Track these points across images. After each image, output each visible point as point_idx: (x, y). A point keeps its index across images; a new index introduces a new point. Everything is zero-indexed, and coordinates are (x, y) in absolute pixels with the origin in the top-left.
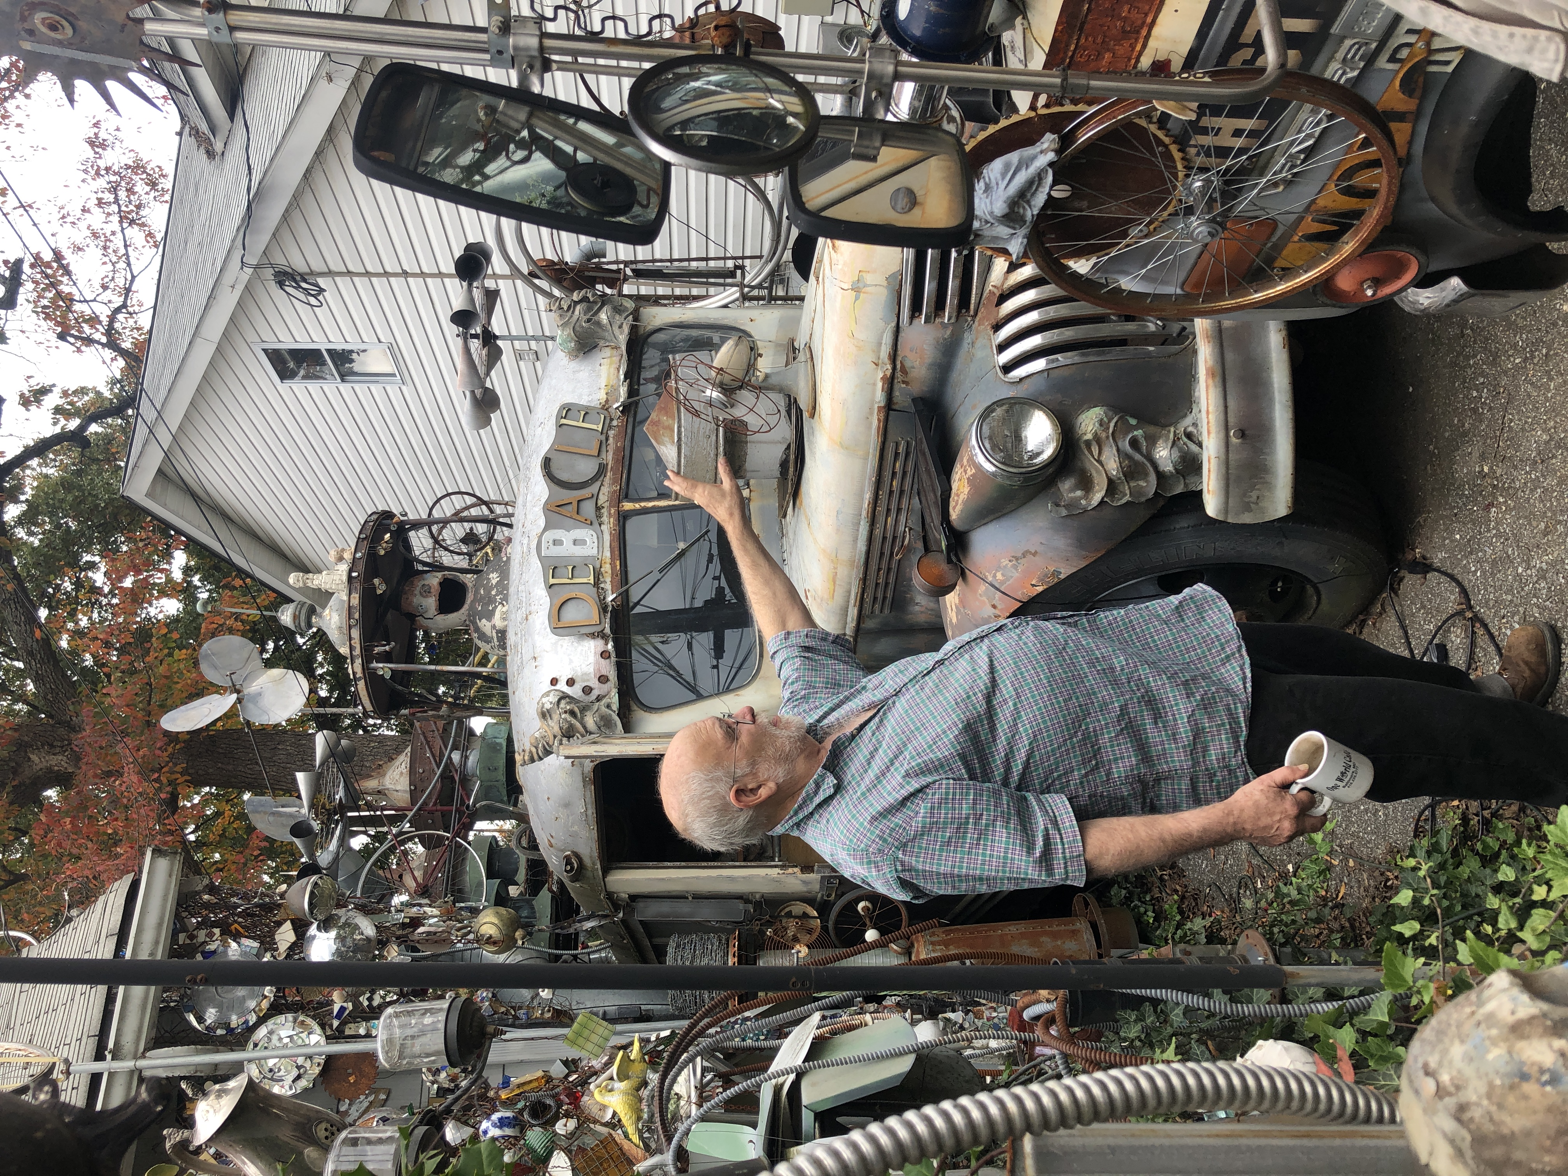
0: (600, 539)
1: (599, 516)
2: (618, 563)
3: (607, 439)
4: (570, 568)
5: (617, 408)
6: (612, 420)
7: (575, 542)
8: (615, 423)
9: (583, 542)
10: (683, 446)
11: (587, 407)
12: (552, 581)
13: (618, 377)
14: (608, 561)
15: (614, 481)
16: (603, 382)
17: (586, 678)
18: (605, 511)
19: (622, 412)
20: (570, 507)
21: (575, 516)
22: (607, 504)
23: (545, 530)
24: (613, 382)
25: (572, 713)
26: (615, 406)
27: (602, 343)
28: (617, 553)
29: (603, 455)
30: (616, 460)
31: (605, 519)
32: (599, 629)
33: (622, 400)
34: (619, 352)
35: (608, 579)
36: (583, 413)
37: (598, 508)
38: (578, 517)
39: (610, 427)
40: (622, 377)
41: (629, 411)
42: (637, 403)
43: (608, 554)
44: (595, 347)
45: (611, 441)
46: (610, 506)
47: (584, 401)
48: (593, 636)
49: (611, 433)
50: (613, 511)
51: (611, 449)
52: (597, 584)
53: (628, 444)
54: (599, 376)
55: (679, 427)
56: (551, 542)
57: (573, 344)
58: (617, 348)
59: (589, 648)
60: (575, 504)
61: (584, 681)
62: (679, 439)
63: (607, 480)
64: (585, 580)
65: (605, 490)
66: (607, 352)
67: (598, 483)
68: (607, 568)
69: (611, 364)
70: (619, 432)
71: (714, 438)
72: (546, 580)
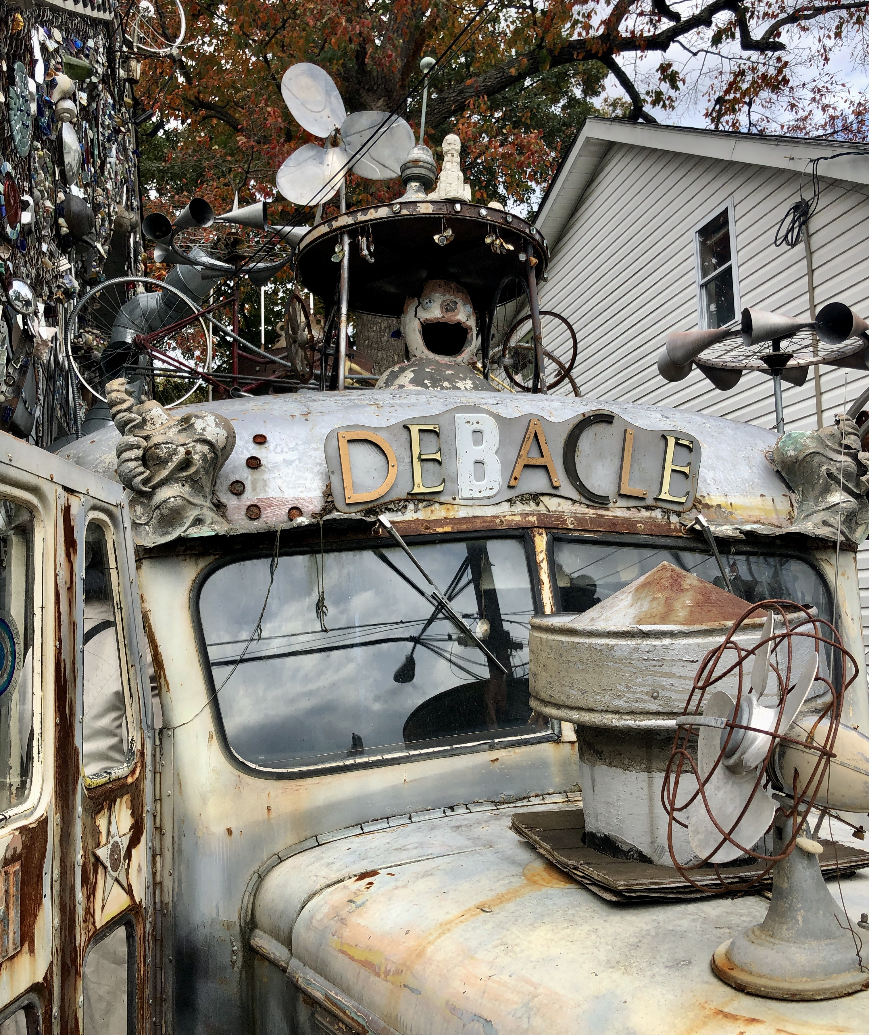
0: (487, 501)
1: (524, 498)
2: (448, 529)
3: (647, 508)
4: (437, 456)
5: (698, 521)
6: (679, 514)
7: (479, 463)
8: (674, 519)
9: (480, 476)
10: (632, 642)
11: (696, 477)
12: (415, 430)
13: (747, 522)
14: (451, 515)
15: (580, 520)
16: (737, 500)
17: (259, 485)
18: (531, 507)
19: (692, 529)
20: (535, 453)
21: (521, 462)
22: (542, 509)
23: (497, 417)
24: (739, 515)
25: (186, 463)
26: (701, 518)
27: (795, 497)
28: (464, 527)
29: (622, 503)
30: (614, 522)
31: (520, 508)
32: (339, 504)
33: (712, 528)
34: (785, 523)
35: (421, 515)
36: (686, 470)
37: (536, 497)
38: (519, 467)
39: (666, 512)
40: (747, 528)
41: (694, 540)
42: (706, 551)
43: (462, 513)
44: (789, 488)
45: (645, 514)
46: (540, 516)
47: (705, 473)
48: (328, 493)
49: (657, 514)
50: (532, 519)
51: (633, 514)
52: (413, 498)
53: (643, 539)
54: (745, 494)
55: (672, 635)
56: (478, 427)
57: (791, 453)
58: (791, 519)
59: (309, 490)
60: (540, 461)
61: (254, 483)
62: (646, 635)
63: (581, 509)
64: (418, 479)
65: (566, 507)
66: (783, 505)
67: (575, 495)
68: (439, 512)
69: (765, 510)
70: (659, 526)
71: (653, 706)
72: (415, 420)
